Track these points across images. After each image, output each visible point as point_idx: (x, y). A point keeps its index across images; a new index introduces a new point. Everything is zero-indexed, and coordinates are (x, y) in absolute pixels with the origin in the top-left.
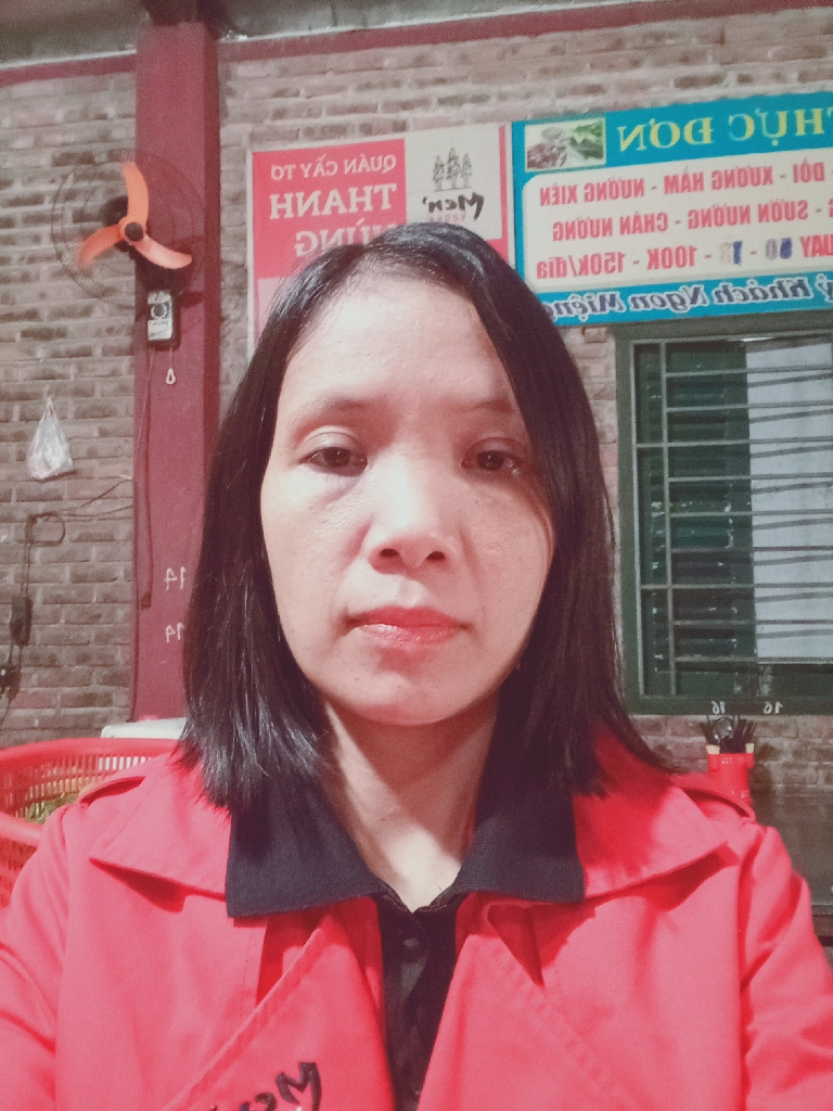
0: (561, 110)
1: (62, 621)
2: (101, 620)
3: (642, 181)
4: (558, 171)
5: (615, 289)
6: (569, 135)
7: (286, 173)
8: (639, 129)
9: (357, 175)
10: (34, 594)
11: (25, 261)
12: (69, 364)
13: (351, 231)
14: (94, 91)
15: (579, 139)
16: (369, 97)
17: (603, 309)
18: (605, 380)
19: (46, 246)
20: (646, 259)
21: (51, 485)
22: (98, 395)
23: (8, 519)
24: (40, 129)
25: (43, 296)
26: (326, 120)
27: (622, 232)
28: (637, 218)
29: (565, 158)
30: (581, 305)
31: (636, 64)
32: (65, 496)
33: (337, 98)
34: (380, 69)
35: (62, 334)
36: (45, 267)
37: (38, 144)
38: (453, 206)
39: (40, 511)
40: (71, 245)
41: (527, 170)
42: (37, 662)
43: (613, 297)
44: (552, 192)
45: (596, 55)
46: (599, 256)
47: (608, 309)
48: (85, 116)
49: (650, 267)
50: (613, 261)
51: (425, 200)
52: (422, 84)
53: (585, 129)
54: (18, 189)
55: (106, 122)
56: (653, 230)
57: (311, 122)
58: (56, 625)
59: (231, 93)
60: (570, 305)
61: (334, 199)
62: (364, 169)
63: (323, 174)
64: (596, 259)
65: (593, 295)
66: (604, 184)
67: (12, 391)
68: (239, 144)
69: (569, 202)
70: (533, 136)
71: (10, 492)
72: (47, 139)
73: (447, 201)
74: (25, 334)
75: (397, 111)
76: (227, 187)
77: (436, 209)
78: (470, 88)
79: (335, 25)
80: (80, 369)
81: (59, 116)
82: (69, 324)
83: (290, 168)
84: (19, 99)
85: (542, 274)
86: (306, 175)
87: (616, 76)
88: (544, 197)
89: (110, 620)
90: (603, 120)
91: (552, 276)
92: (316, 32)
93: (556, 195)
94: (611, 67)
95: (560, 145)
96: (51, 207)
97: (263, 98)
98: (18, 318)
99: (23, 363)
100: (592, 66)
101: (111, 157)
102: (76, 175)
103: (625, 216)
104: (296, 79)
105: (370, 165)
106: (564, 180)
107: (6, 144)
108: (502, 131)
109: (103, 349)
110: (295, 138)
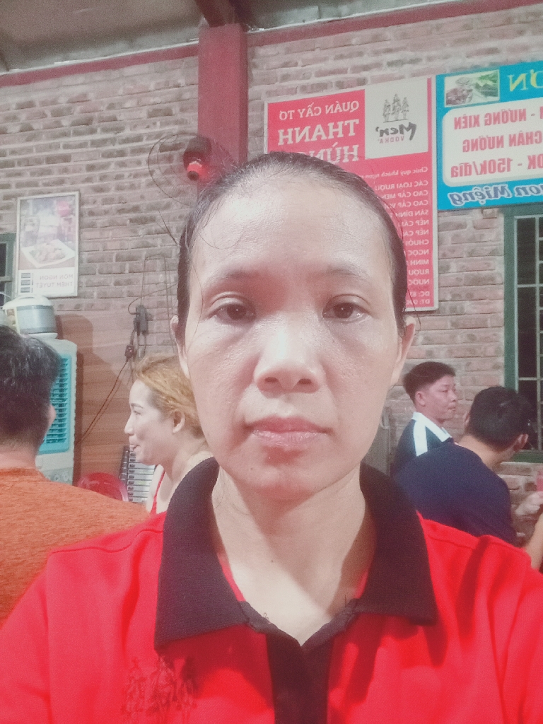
0: (469, 66)
3: (524, 110)
4: (468, 106)
5: (502, 183)
6: (475, 81)
7: (289, 115)
8: (522, 77)
9: (333, 115)
12: (157, 237)
13: (329, 151)
14: (172, 69)
15: (481, 84)
16: (341, 64)
17: (496, 196)
18: (496, 243)
19: (144, 167)
20: (527, 162)
24: (140, 95)
25: (142, 197)
26: (315, 80)
27: (510, 145)
28: (521, 135)
29: (471, 98)
30: (481, 194)
31: (521, 33)
32: (155, 318)
33: (321, 66)
34: (350, 45)
35: (153, 220)
36: (143, 180)
37: (140, 105)
40: (159, 166)
41: (446, 106)
44: (463, 120)
45: (496, 28)
46: (494, 161)
47: (500, 196)
48: (167, 86)
49: (529, 168)
50: (504, 163)
51: (378, 128)
52: (376, 53)
53: (488, 75)
54: (127, 132)
55: (180, 88)
56: (532, 143)
57: (304, 82)
59: (255, 66)
60: (474, 194)
61: (319, 131)
62: (338, 110)
63: (312, 115)
64: (492, 162)
65: (488, 187)
66: (498, 113)
67: (125, 253)
68: (259, 98)
69: (474, 126)
70: (450, 84)
72: (145, 101)
73: (392, 129)
74: (131, 220)
75: (358, 72)
76: (252, 126)
77: (385, 134)
78: (410, 54)
79: (320, 18)
80: (163, 241)
81: (152, 87)
82: (156, 213)
83: (291, 112)
84: (128, 77)
85: (455, 174)
86: (301, 116)
87: (506, 43)
88: (457, 124)
90: (498, 71)
91: (461, 175)
92: (306, 23)
93: (465, 122)
94: (503, 36)
95: (469, 89)
96: (148, 142)
97: (275, 69)
98: (129, 211)
99: (130, 238)
100: (491, 36)
101: (182, 110)
102: (161, 123)
103: (512, 134)
104: (296, 54)
105: (342, 108)
106: (470, 112)
107: (121, 105)
108: (429, 81)
109: (177, 229)
110: (295, 93)
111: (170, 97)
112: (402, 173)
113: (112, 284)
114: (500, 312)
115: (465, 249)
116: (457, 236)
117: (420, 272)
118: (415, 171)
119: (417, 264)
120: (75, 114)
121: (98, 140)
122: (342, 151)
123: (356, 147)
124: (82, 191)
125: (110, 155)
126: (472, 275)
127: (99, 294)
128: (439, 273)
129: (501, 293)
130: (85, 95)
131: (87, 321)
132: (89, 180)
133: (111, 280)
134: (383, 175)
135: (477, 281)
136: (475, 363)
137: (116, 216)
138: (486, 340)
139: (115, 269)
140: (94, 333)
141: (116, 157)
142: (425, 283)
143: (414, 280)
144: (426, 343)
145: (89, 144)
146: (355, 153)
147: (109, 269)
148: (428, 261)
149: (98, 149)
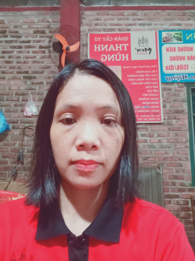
0: (170, 29)
3: (192, 47)
4: (171, 43)
6: (173, 35)
7: (99, 39)
8: (191, 35)
9: (118, 41)
10: (24, 149)
12: (37, 86)
13: (116, 55)
14: (46, 15)
15: (176, 36)
16: (120, 22)
17: (184, 79)
18: (184, 97)
19: (31, 54)
20: (194, 67)
21: (30, 119)
23: (18, 128)
24: (30, 23)
25: (30, 67)
26: (109, 27)
27: (188, 60)
28: (191, 56)
29: (172, 41)
30: (178, 78)
31: (189, 19)
32: (34, 122)
33: (112, 22)
34: (123, 15)
35: (35, 78)
36: (31, 60)
37: (30, 27)
38: (143, 51)
39: (27, 126)
40: (38, 54)
41: (163, 43)
42: (24, 169)
43: (186, 76)
44: (169, 49)
45: (180, 17)
47: (185, 79)
48: (43, 21)
50: (186, 66)
51: (136, 48)
52: (134, 20)
53: (178, 33)
54: (23, 39)
55: (49, 23)
57: (105, 27)
59: (84, 18)
60: (175, 78)
61: (112, 47)
62: (120, 40)
63: (109, 40)
64: (181, 66)
65: (180, 75)
66: (183, 47)
67: (20, 92)
68: (85, 31)
69: (174, 51)
70: (164, 34)
71: (18, 121)
72: (32, 26)
73: (142, 49)
74: (24, 77)
75: (127, 26)
77: (139, 51)
78: (147, 22)
79: (109, 4)
80: (40, 87)
81: (36, 20)
82: (37, 75)
83: (100, 38)
84: (25, 15)
85: (167, 69)
86: (104, 40)
87: (184, 22)
88: (167, 50)
90: (182, 32)
91: (170, 70)
92: (103, 6)
93: (170, 49)
94: (183, 20)
95: (171, 37)
96: (33, 44)
97: (92, 20)
98: (22, 73)
99: (23, 85)
101: (50, 32)
102: (40, 36)
103: (188, 56)
104: (101, 16)
105: (121, 39)
106: (172, 46)
107: (20, 27)
108: (156, 33)
109: (46, 82)
110: (101, 31)
111: (44, 26)
112: (147, 67)
113: (13, 106)
114: (187, 125)
115: (172, 99)
116: (169, 93)
117: (155, 107)
118: (152, 67)
119: (154, 103)
121: (8, 40)
122: (122, 56)
123: (127, 55)
125: (14, 47)
126: (175, 109)
127: (5, 110)
128: (163, 108)
129: (186, 116)
130: (3, 21)
132: (3, 57)
133: (13, 104)
134: (139, 67)
135: (178, 112)
136: (178, 146)
137: (16, 75)
138: (182, 136)
139: (14, 99)
141: (17, 48)
142: (158, 111)
143: (153, 110)
144: (158, 136)
145: (4, 42)
146: (127, 57)
147: (12, 99)
148: (158, 102)
149: (8, 44)
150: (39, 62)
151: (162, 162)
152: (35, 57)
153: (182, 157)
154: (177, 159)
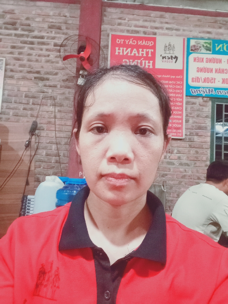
0: (200, 37)
1: (42, 168)
2: (55, 168)
3: (221, 59)
4: (199, 53)
5: (213, 88)
6: (202, 43)
7: (121, 41)
8: (221, 45)
9: (142, 45)
11: (37, 56)
12: (49, 89)
13: (139, 61)
14: (63, 8)
15: (205, 46)
16: (146, 24)
17: (209, 93)
18: (208, 113)
19: (44, 52)
20: (221, 81)
22: (58, 99)
24: (44, 16)
25: (42, 67)
26: (133, 28)
27: (216, 73)
28: (220, 69)
29: (201, 50)
30: (203, 91)
31: (220, 28)
32: (45, 129)
33: (137, 23)
34: (150, 16)
35: (48, 79)
36: (43, 58)
37: (44, 21)
40: (53, 53)
41: (190, 52)
43: (212, 90)
44: (197, 59)
45: (211, 24)
47: (211, 93)
48: (59, 15)
49: (222, 83)
50: (213, 80)
51: (161, 55)
52: (162, 23)
53: (207, 42)
54: (36, 33)
55: (66, 18)
56: (224, 73)
57: (128, 28)
58: (40, 169)
59: (105, 16)
60: (200, 91)
61: (135, 51)
62: (144, 44)
63: (132, 44)
64: (208, 79)
65: (206, 88)
66: (211, 59)
67: (30, 94)
68: (106, 31)
69: (202, 62)
70: (193, 42)
72: (47, 19)
73: (168, 57)
74: (35, 78)
75: (153, 29)
76: (102, 44)
77: (164, 58)
78: (175, 26)
79: (134, 2)
80: (53, 91)
81: (51, 13)
82: (50, 77)
83: (122, 40)
84: (39, 6)
85: (193, 81)
86: (127, 43)
87: (215, 30)
88: (195, 60)
89: (57, 168)
90: (211, 41)
91: (196, 82)
92: (128, 3)
93: (198, 60)
94: (214, 27)
95: (200, 46)
96: (47, 40)
97: (115, 19)
98: (34, 73)
99: (34, 87)
100: (209, 26)
101: (67, 28)
102: (55, 32)
103: (216, 68)
104: (125, 15)
105: (146, 42)
106: (200, 56)
107: (33, 19)
108: (184, 40)
109: (61, 86)
110: (124, 32)
111: (60, 21)
112: (171, 77)
113: (22, 109)
114: (209, 142)
115: (196, 114)
116: (192, 107)
117: (177, 121)
118: (177, 77)
119: (176, 117)
120: (6, 18)
121: (19, 34)
122: (145, 63)
123: (151, 62)
124: (7, 59)
125: (25, 42)
126: (198, 125)
127: (13, 113)
128: (185, 123)
129: (209, 134)
130: (13, 10)
131: (5, 127)
132: (11, 53)
133: (22, 107)
134: (163, 76)
135: (200, 128)
136: (198, 164)
137: (26, 74)
138: (202, 153)
139: (24, 101)
140: (10, 134)
141: (29, 44)
142: (179, 126)
143: (175, 124)
144: (178, 152)
145: (13, 35)
146: (151, 64)
147: (20, 101)
148: (181, 117)
149: (18, 38)
150: (53, 62)
151: (179, 180)
152: (48, 56)
153: (201, 176)
154: (196, 178)
